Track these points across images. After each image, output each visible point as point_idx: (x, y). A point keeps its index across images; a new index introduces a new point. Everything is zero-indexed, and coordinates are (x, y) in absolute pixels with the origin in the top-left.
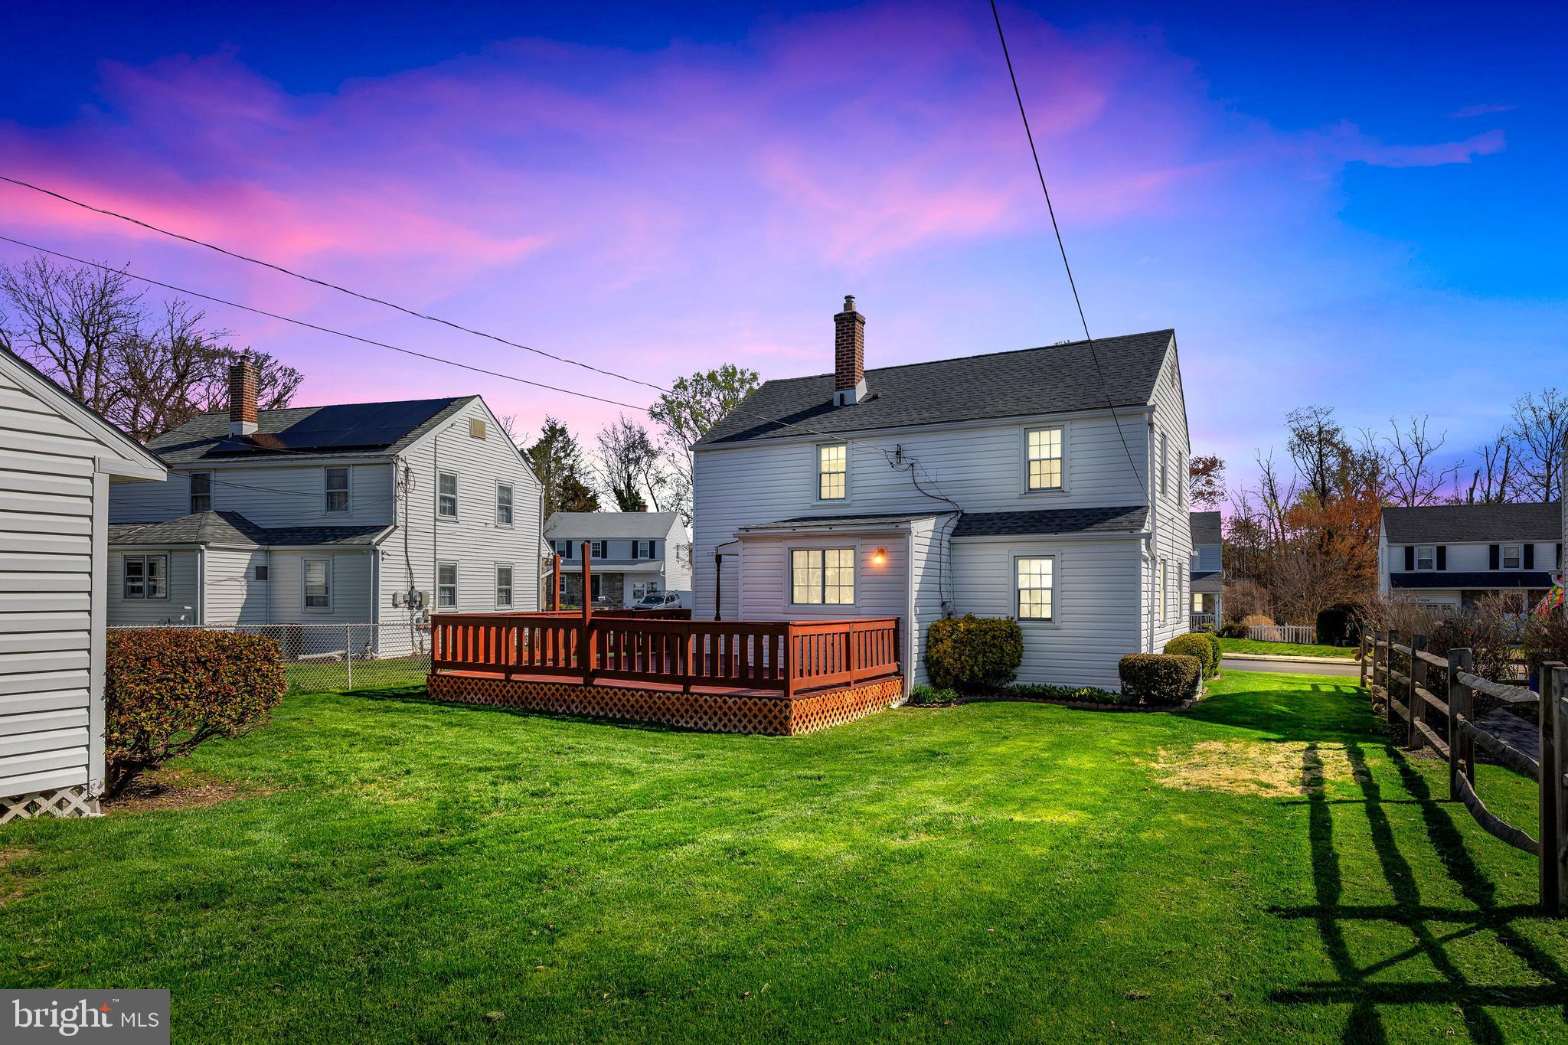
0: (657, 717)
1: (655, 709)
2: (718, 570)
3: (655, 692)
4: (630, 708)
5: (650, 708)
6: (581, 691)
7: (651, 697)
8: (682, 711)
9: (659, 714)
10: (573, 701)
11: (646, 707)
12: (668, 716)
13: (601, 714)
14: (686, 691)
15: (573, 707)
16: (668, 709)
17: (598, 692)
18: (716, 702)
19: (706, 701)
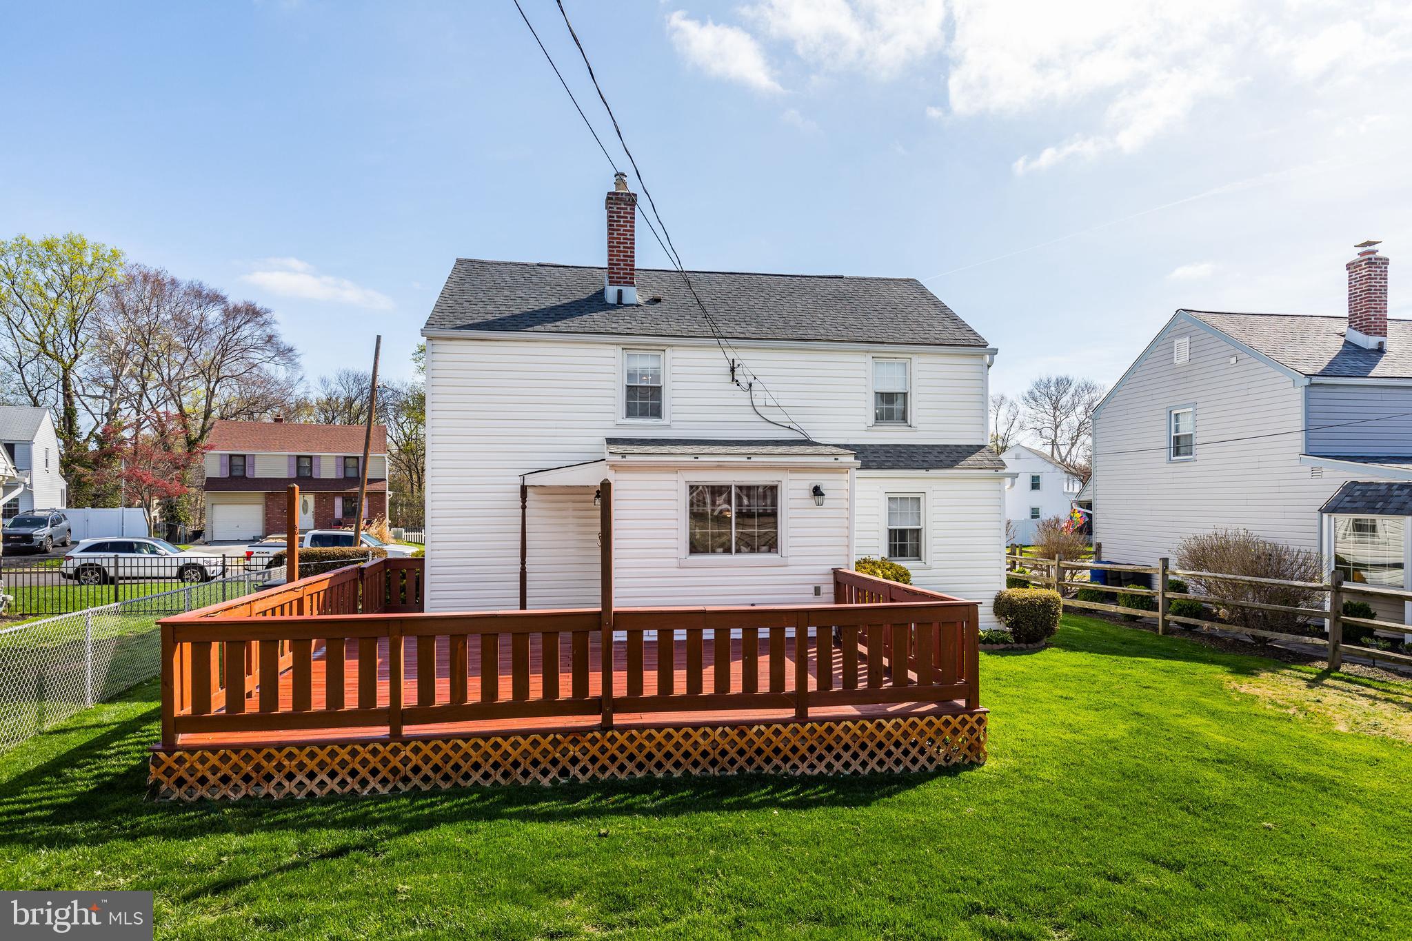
0: (754, 766)
1: (751, 753)
2: (524, 508)
3: (750, 724)
4: (699, 758)
5: (741, 752)
6: (594, 741)
7: (742, 734)
8: (803, 750)
9: (759, 760)
10: (574, 761)
11: (733, 753)
12: (777, 761)
13: (639, 777)
14: (802, 717)
15: (575, 771)
16: (777, 751)
17: (632, 739)
18: (863, 728)
19: (847, 729)
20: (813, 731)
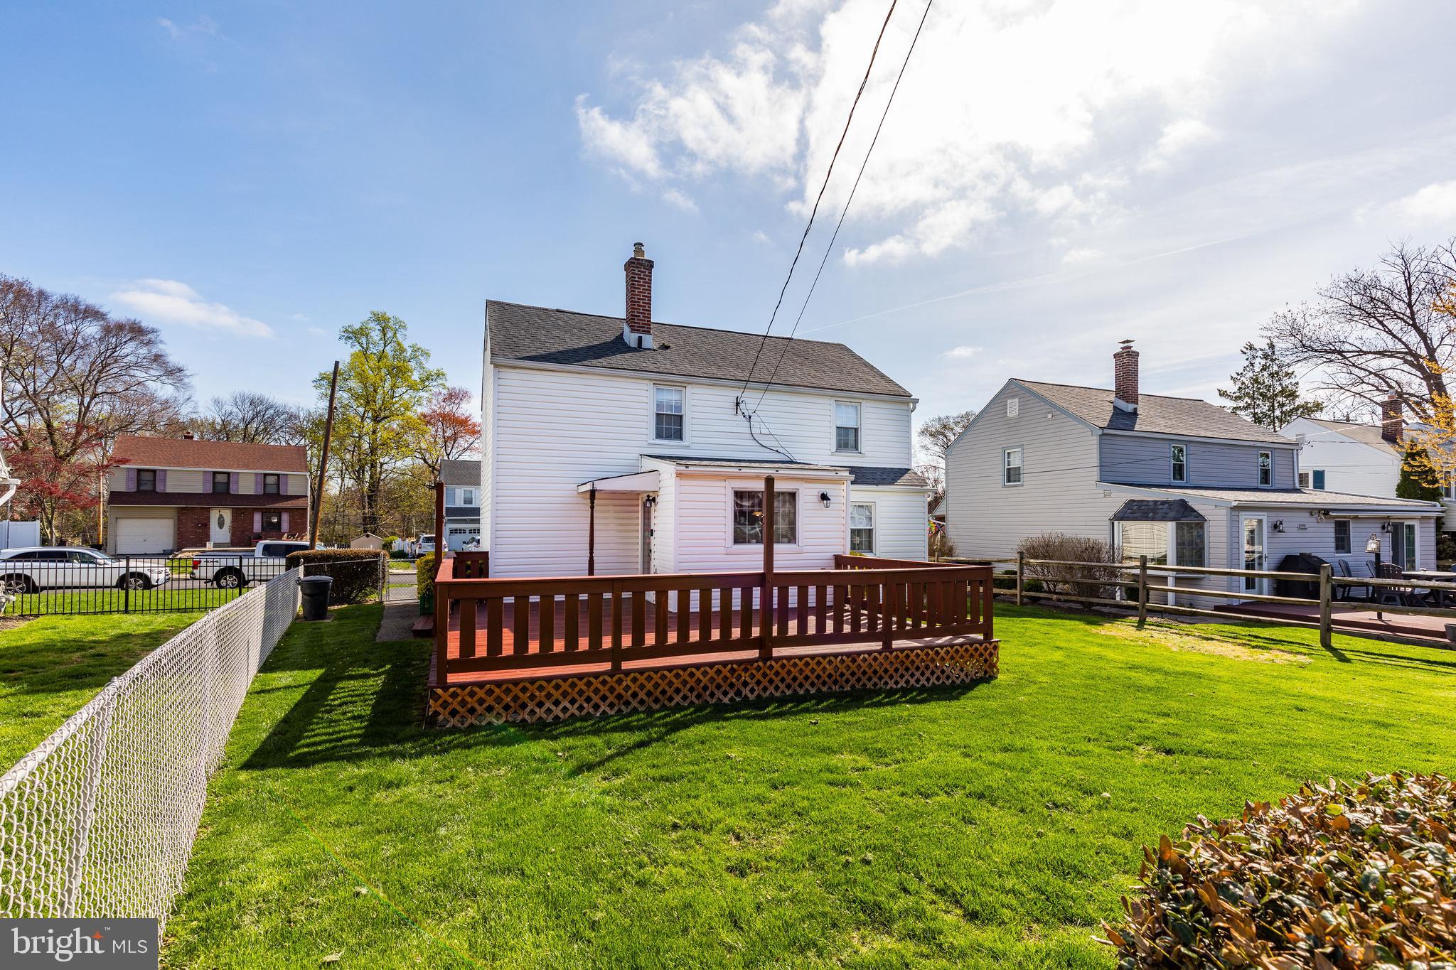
0: (861, 683)
1: (859, 674)
2: (592, 508)
3: (859, 654)
4: (827, 679)
5: (853, 674)
6: (759, 669)
7: (854, 661)
8: (891, 671)
9: (864, 680)
10: (745, 684)
11: (847, 675)
12: (875, 679)
13: (788, 693)
14: (887, 647)
15: (746, 691)
16: (875, 672)
17: (783, 666)
18: (927, 654)
19: (918, 655)
20: (897, 657)
